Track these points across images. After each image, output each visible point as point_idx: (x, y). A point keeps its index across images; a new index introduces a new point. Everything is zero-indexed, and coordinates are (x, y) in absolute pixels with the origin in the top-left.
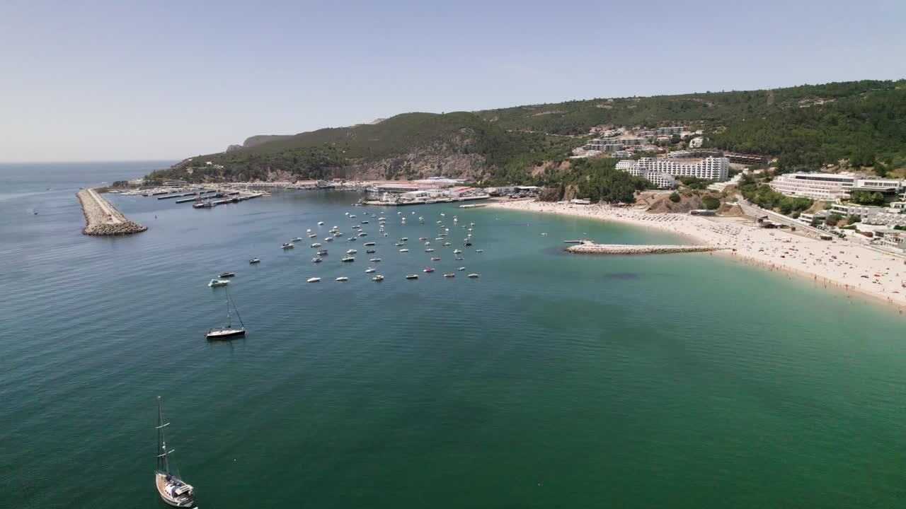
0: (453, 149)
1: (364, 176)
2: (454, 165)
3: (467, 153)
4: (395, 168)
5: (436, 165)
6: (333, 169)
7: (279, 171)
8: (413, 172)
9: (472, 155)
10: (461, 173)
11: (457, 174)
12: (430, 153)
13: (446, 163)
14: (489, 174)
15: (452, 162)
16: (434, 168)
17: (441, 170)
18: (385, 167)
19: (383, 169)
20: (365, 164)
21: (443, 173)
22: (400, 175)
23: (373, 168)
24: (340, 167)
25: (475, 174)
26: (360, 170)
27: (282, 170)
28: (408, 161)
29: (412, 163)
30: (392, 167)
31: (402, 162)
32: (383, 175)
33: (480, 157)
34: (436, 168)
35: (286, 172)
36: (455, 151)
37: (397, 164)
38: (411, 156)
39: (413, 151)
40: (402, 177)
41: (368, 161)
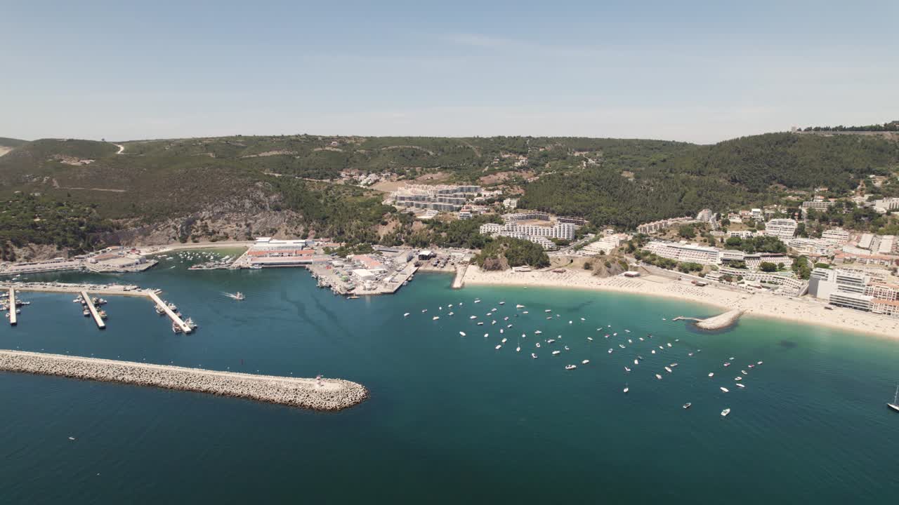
0: (259, 205)
1: (148, 239)
2: (266, 223)
3: (279, 210)
4: (187, 228)
5: (243, 223)
6: (101, 235)
7: (35, 247)
8: (214, 232)
9: (285, 212)
10: (276, 231)
11: (271, 232)
12: (230, 211)
13: (256, 221)
14: (314, 231)
15: (263, 220)
16: (241, 227)
17: (251, 229)
18: (175, 228)
19: (173, 230)
20: (146, 226)
21: (253, 232)
22: (199, 237)
23: (157, 230)
24: (111, 231)
25: (296, 232)
26: (140, 234)
27: (38, 243)
28: (202, 220)
29: (209, 222)
30: (184, 228)
31: (194, 221)
32: (175, 238)
33: (294, 214)
34: (244, 227)
35: (45, 246)
36: (263, 208)
37: (190, 224)
38: (205, 214)
39: (205, 207)
40: (201, 239)
41: (149, 222)
